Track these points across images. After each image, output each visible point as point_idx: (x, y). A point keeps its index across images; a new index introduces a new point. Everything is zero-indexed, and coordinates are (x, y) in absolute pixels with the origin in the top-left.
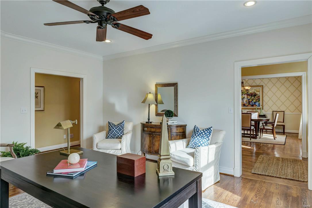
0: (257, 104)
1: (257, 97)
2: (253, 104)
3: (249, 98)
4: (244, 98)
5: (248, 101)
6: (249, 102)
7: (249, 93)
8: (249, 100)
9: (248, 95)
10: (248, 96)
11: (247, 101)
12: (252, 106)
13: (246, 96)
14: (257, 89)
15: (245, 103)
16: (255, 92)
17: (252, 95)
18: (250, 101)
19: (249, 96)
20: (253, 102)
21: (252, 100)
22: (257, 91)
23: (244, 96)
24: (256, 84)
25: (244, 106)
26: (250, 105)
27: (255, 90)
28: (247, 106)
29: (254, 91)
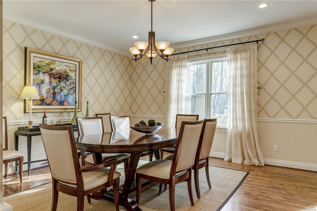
0: (71, 100)
1: (70, 84)
2: (63, 99)
3: (54, 84)
4: (43, 82)
5: (52, 91)
6: (54, 94)
7: (53, 71)
8: (54, 88)
9: (51, 75)
10: (53, 80)
11: (49, 92)
12: (61, 103)
13: (47, 78)
14: (70, 65)
15: (45, 97)
16: (68, 71)
17: (60, 78)
18: (57, 90)
19: (55, 78)
20: (62, 93)
21: (61, 90)
22: (70, 70)
23: (42, 79)
24: (68, 52)
25: (41, 104)
26: (55, 102)
27: (67, 66)
28: (50, 105)
29: (65, 68)
